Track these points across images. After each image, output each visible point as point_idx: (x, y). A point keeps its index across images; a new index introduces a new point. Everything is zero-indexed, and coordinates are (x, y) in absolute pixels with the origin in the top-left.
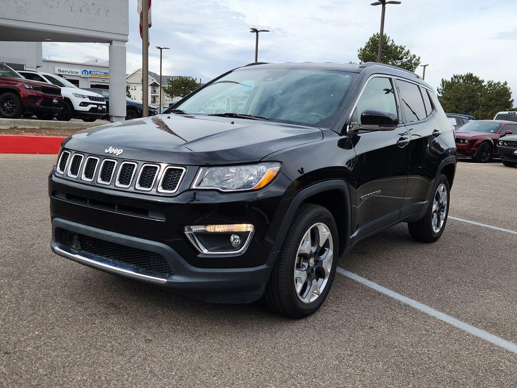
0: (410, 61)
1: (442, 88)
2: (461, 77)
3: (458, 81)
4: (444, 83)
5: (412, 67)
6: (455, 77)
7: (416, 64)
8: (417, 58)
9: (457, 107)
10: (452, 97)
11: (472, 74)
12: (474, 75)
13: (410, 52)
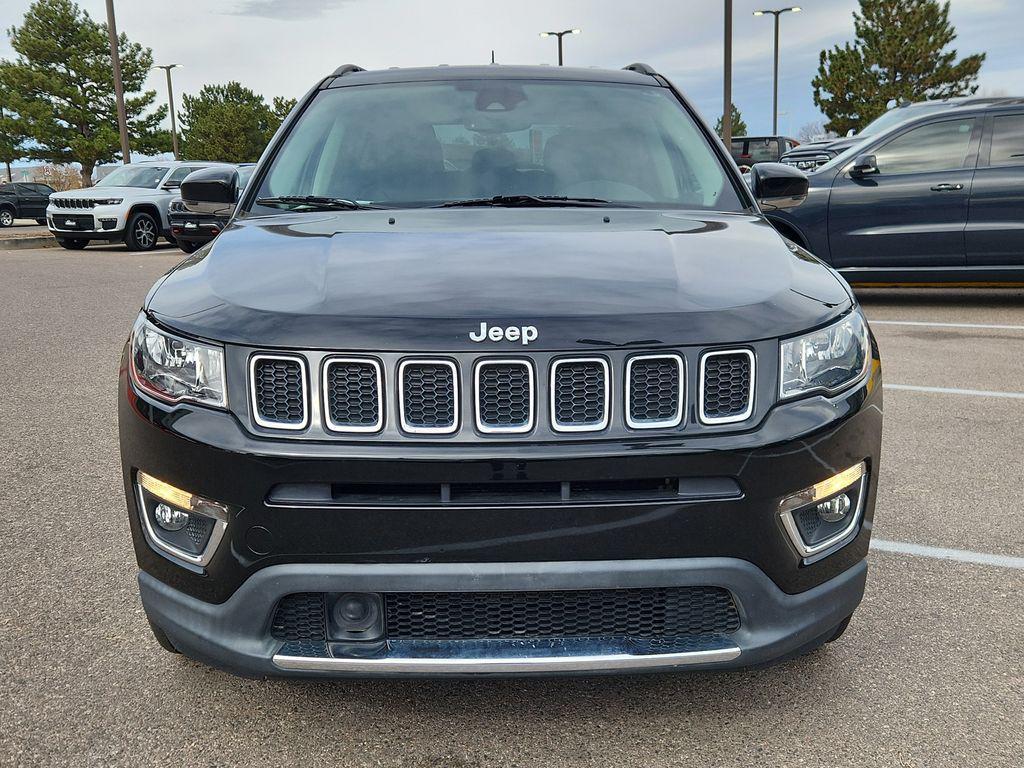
0: (132, 56)
1: (187, 113)
2: (219, 90)
3: (216, 98)
4: (189, 102)
5: (136, 69)
6: (208, 90)
7: (147, 65)
8: (144, 50)
9: (226, 149)
10: (213, 130)
11: (238, 85)
12: (242, 87)
13: (128, 37)
